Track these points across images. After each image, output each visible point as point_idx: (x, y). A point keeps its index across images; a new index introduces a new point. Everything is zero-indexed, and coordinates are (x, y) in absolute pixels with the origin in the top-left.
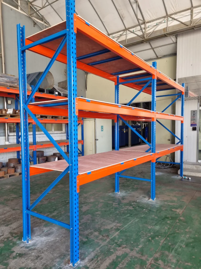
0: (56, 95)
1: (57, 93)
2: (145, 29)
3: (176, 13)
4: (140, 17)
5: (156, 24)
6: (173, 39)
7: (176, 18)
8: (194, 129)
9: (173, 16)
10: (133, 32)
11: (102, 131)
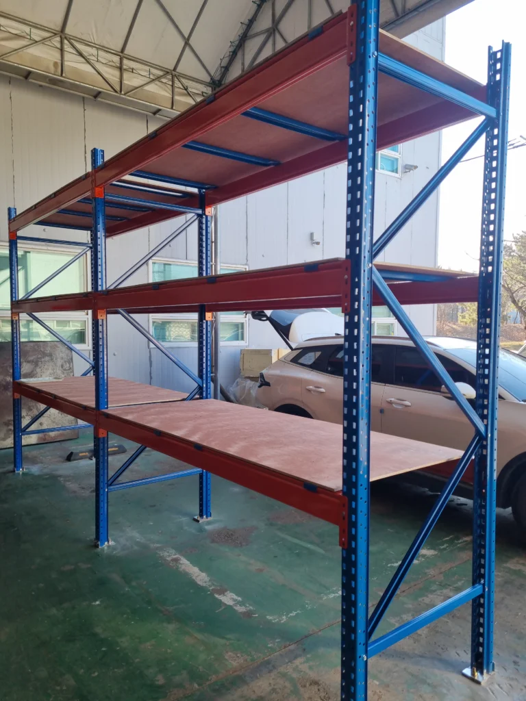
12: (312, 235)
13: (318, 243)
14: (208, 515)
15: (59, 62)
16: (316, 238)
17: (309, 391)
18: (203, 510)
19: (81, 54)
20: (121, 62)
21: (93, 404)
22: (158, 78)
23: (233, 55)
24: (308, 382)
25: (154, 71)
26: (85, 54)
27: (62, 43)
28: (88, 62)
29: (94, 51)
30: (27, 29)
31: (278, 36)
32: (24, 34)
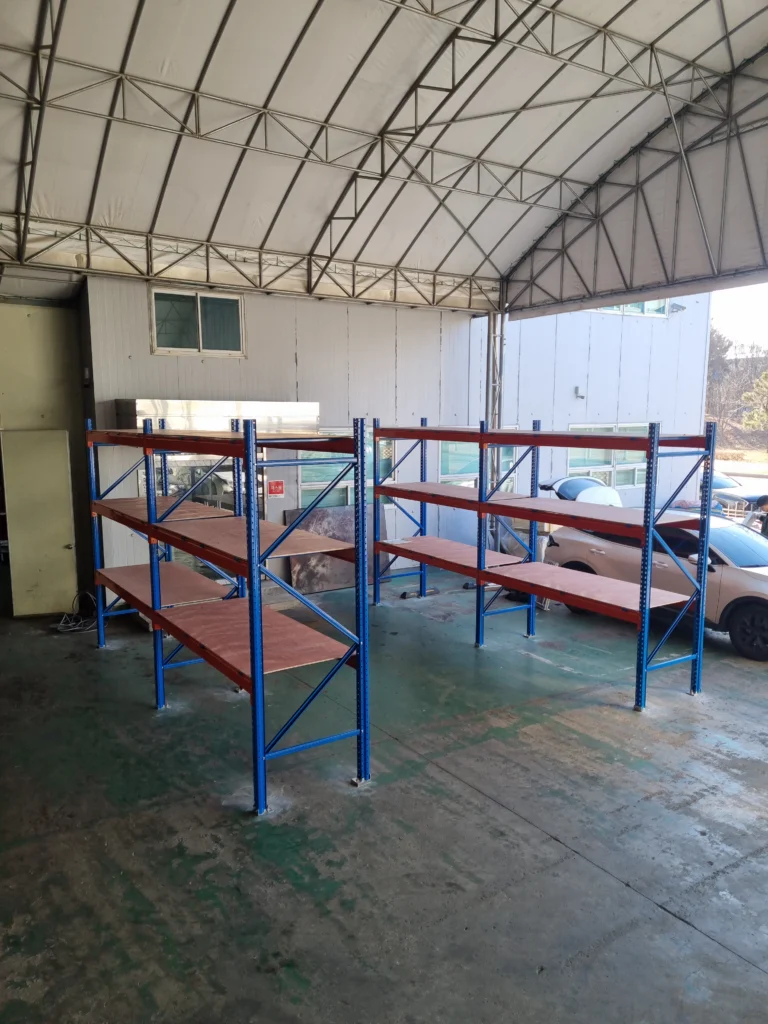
3: (110, 229)
7: (110, 241)
12: (577, 389)
13: (582, 397)
14: (533, 634)
15: (393, 290)
16: (581, 393)
17: (593, 552)
18: (530, 631)
19: (407, 280)
20: (434, 279)
21: (475, 566)
22: (460, 285)
23: (523, 259)
24: (592, 546)
25: (456, 279)
26: (410, 279)
27: (395, 275)
28: (412, 285)
29: (416, 275)
30: (373, 270)
31: (566, 259)
32: (372, 275)
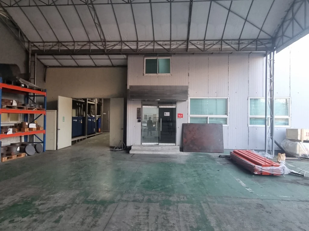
0: (23, 87)
1: (23, 85)
2: (105, 45)
3: (127, 41)
4: (102, 37)
5: (113, 45)
6: (125, 56)
7: (127, 44)
8: (139, 121)
9: (126, 43)
10: (96, 45)
11: (64, 121)
15: (221, 48)
20: (239, 42)
22: (251, 43)
25: (249, 41)
26: (228, 43)
27: (222, 42)
28: (229, 45)
32: (212, 43)
